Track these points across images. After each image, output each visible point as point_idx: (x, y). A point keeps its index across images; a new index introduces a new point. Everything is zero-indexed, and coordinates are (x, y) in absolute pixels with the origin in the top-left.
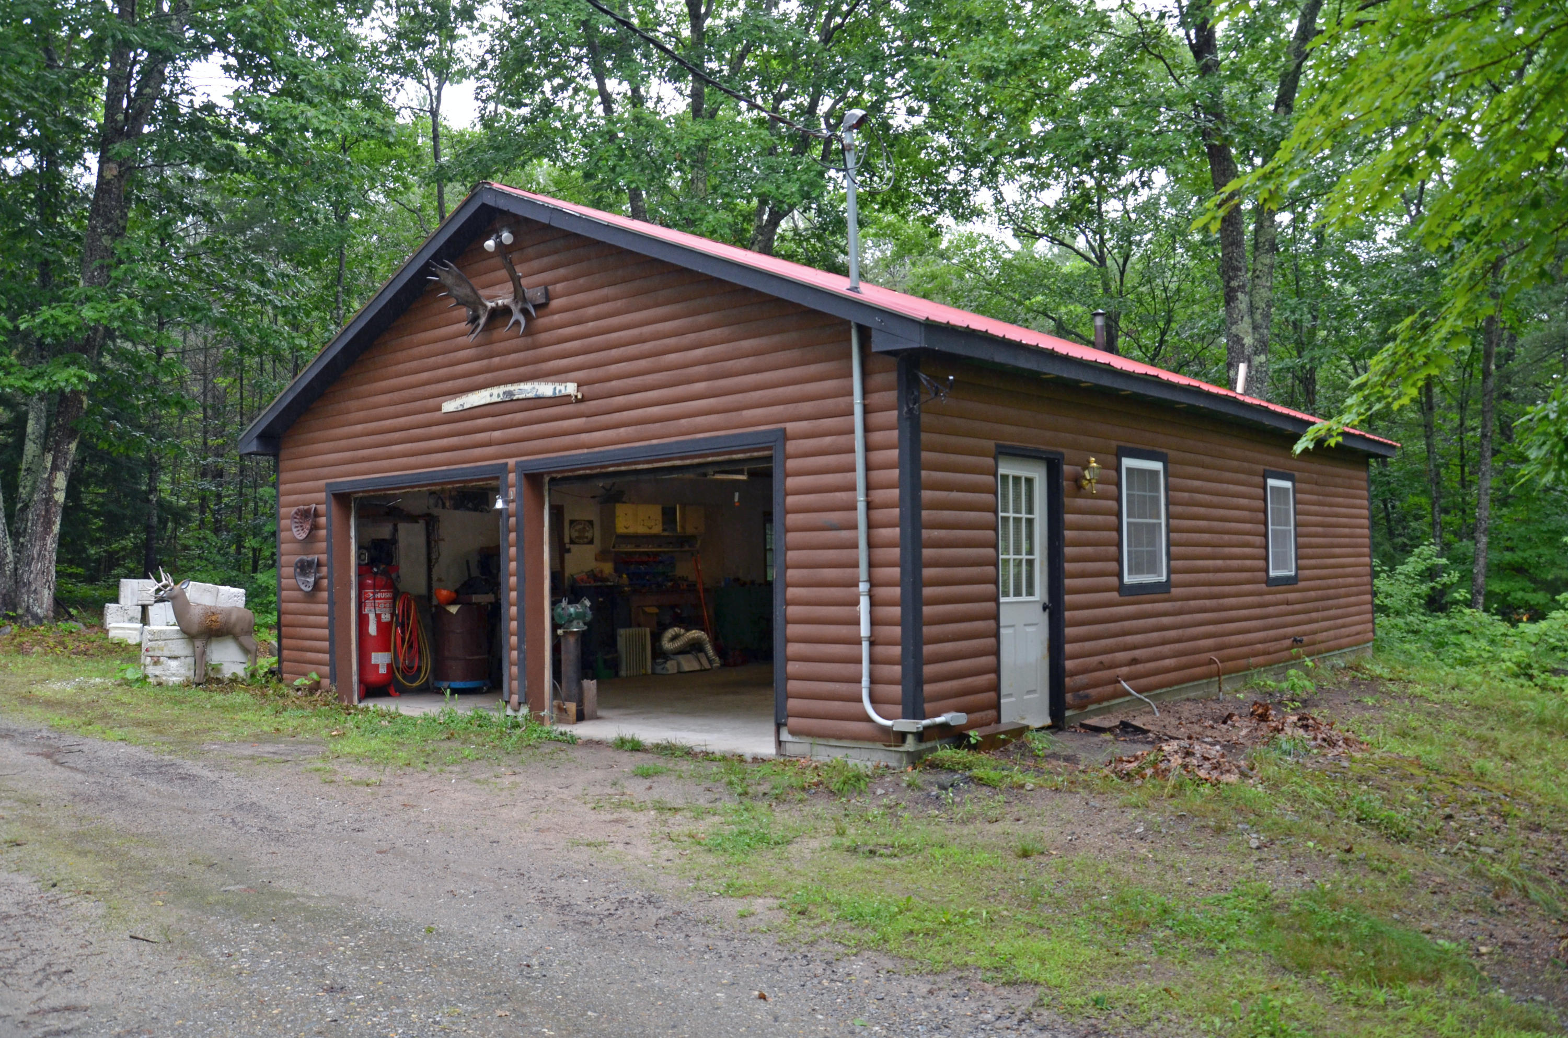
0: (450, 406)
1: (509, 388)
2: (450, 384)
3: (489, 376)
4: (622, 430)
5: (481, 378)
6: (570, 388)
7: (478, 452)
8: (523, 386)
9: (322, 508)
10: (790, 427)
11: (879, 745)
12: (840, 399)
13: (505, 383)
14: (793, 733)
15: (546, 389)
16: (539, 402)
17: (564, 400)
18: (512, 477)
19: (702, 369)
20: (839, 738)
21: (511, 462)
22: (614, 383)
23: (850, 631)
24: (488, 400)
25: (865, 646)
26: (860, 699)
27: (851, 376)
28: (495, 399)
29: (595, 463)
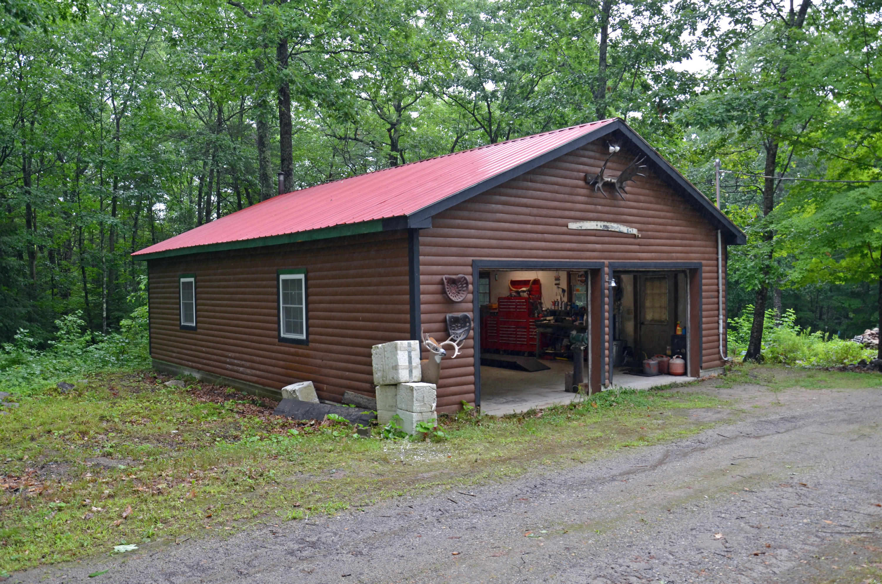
0: (573, 226)
1: (606, 224)
2: (573, 214)
3: (595, 215)
4: (653, 254)
5: (591, 215)
6: (635, 231)
7: (588, 254)
8: (613, 224)
9: (469, 278)
10: (704, 262)
11: (721, 367)
12: (714, 255)
13: (604, 221)
14: (702, 369)
15: (624, 229)
16: (621, 234)
17: (634, 236)
18: (606, 269)
20: (711, 367)
21: (606, 262)
23: (715, 331)
24: (595, 228)
25: (721, 336)
26: (719, 353)
27: (717, 248)
28: (599, 228)
29: (642, 267)
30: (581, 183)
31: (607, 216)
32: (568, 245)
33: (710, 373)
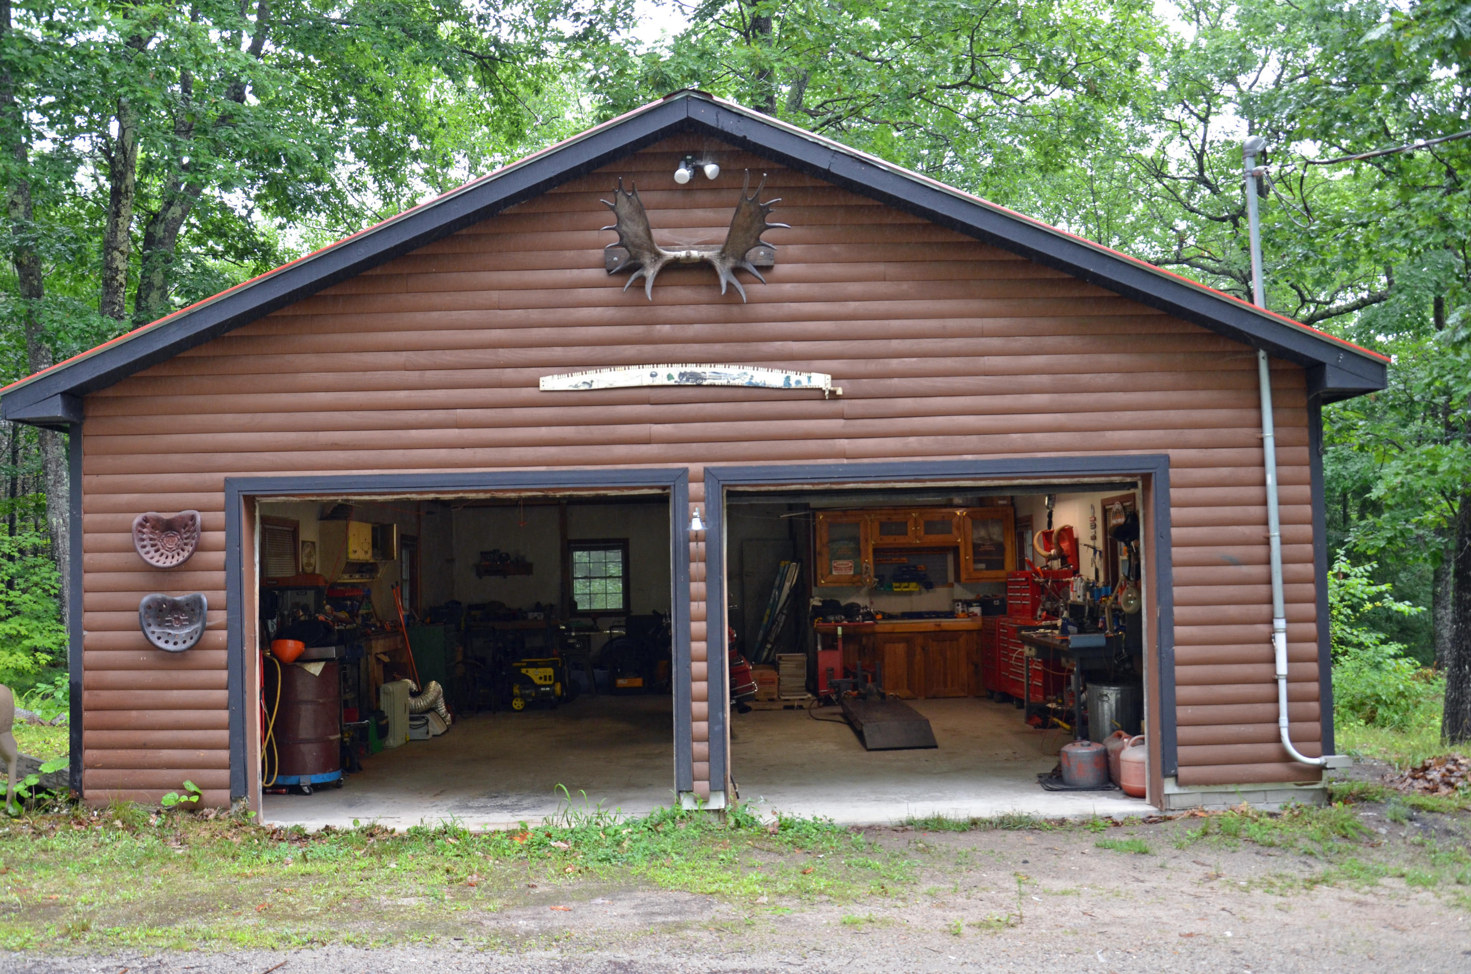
0: (553, 382)
1: (691, 368)
2: (557, 353)
3: (648, 350)
4: (912, 439)
5: (630, 351)
6: (821, 381)
8: (720, 368)
9: (215, 517)
10: (1174, 454)
11: (1291, 785)
12: (1239, 430)
13: (684, 361)
14: (1179, 783)
15: (772, 377)
16: (756, 392)
17: (818, 394)
18: (696, 488)
19: (1045, 379)
20: (1239, 782)
21: (696, 468)
22: (896, 381)
23: (1263, 669)
24: (648, 381)
25: (1283, 684)
26: (1278, 739)
27: (1259, 407)
28: (658, 381)
29: (855, 478)
30: (598, 274)
31: (696, 347)
32: (544, 432)
33: (1233, 800)
